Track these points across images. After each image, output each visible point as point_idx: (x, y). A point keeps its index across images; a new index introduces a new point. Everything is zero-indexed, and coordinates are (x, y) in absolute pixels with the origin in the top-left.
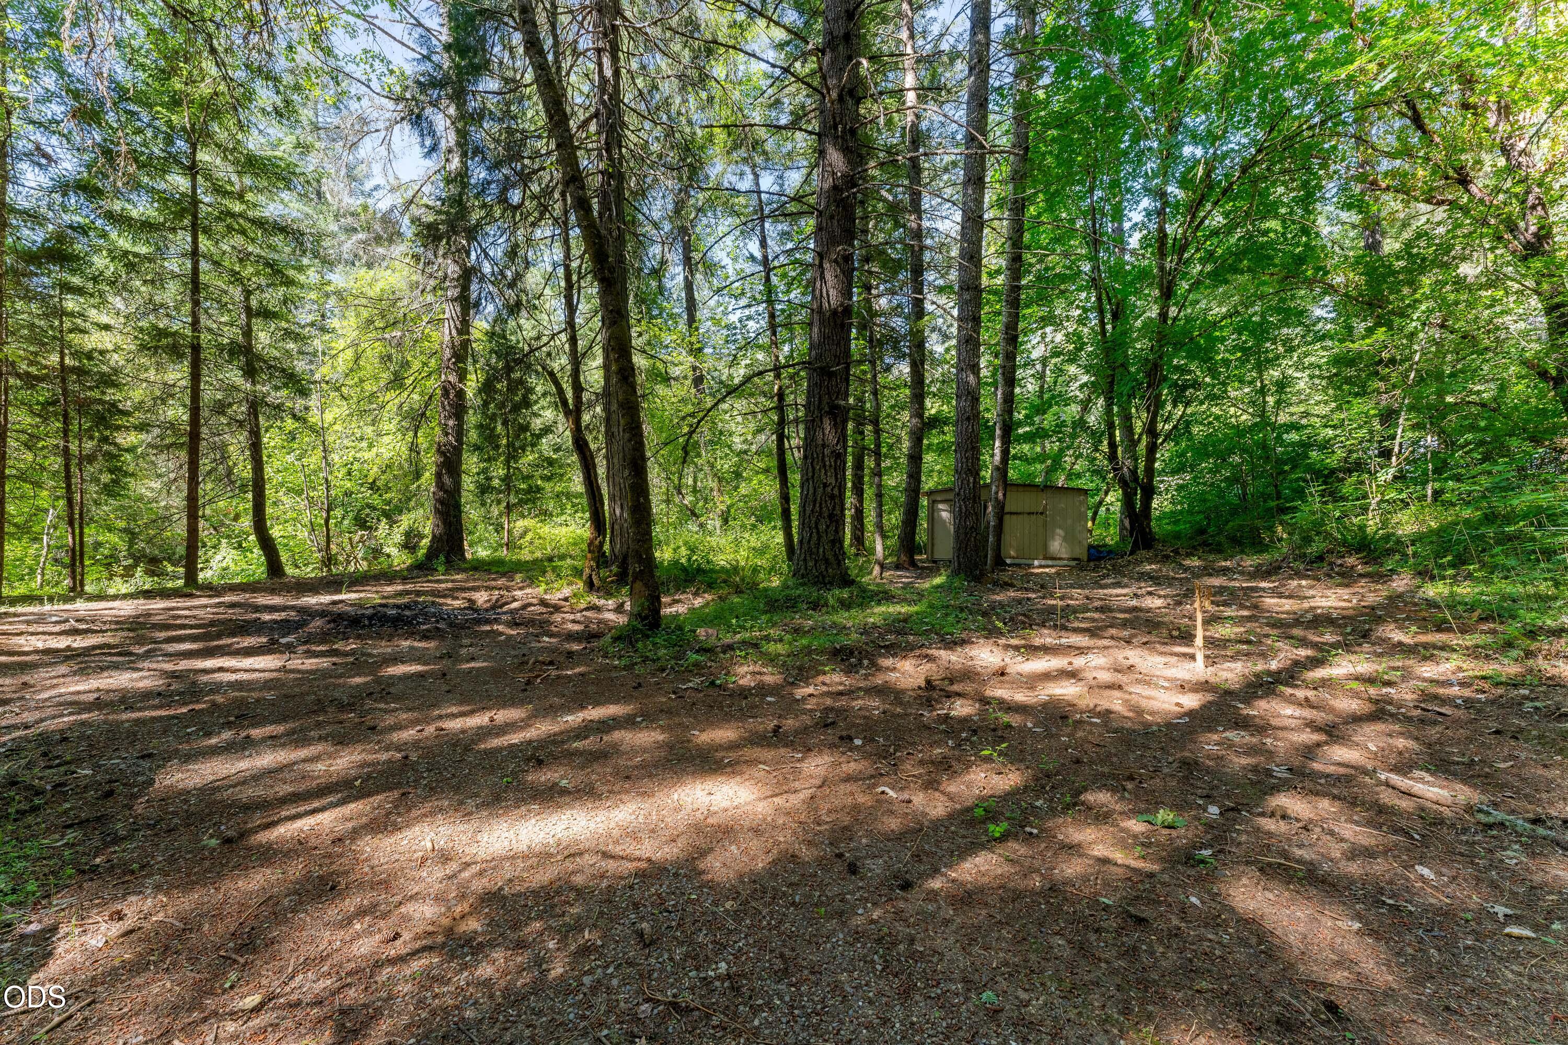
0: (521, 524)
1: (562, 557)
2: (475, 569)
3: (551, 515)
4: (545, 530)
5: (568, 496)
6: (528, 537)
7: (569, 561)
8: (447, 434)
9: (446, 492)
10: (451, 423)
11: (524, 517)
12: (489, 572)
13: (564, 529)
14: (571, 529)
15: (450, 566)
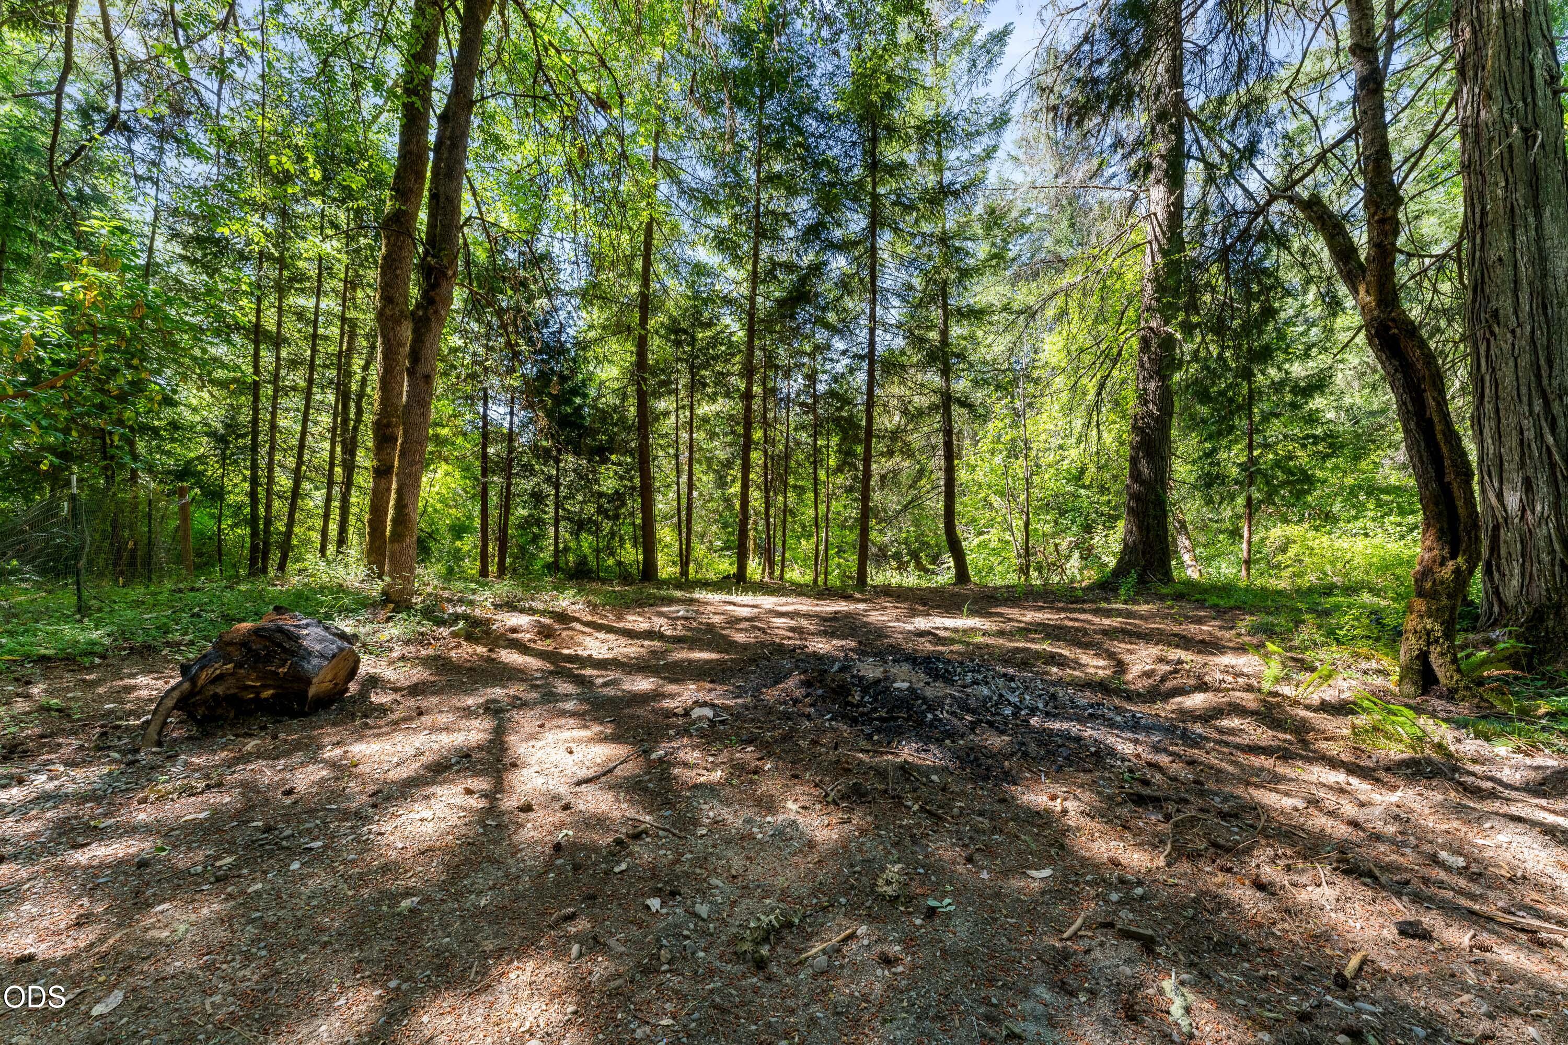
0: (1277, 532)
1: (1351, 590)
2: (1179, 597)
3: (1336, 520)
4: (1322, 542)
5: (1372, 490)
6: (1291, 553)
7: (1366, 597)
8: (1146, 402)
9: (1142, 483)
10: (1152, 386)
11: (1286, 521)
12: (1201, 604)
13: (1360, 544)
14: (1377, 541)
15: (1143, 590)
